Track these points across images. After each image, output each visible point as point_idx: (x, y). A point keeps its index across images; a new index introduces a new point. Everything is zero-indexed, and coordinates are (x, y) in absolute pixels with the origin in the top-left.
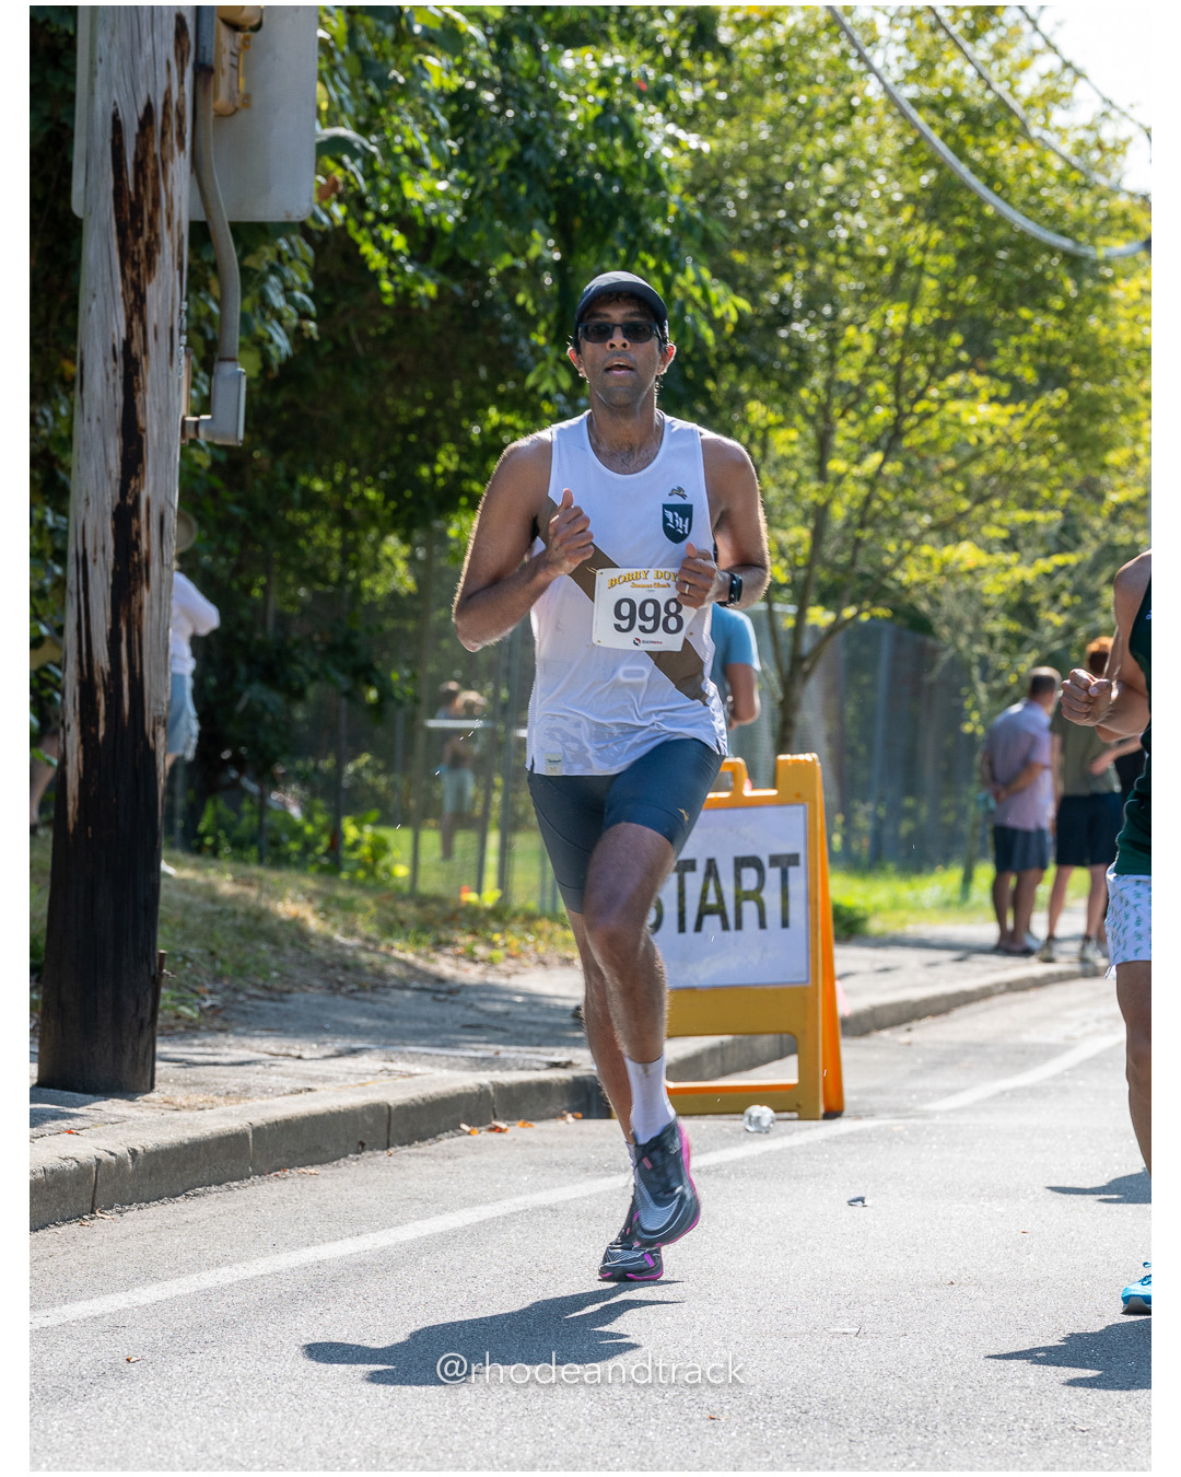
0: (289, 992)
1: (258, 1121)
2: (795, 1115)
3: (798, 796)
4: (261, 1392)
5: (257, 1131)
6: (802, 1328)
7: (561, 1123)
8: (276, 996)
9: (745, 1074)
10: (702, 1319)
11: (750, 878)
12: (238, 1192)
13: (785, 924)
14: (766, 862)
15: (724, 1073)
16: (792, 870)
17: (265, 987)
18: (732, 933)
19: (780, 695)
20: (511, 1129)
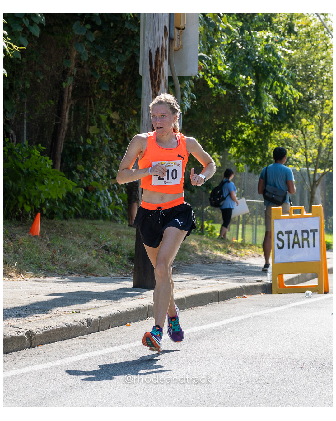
0: (192, 264)
1: (187, 295)
2: (317, 293)
3: (317, 215)
4: (191, 361)
5: (187, 298)
6: (322, 345)
7: (260, 295)
8: (189, 265)
9: (304, 283)
10: (297, 343)
11: (305, 235)
12: (182, 313)
13: (314, 246)
14: (309, 231)
15: (299, 283)
16: (316, 233)
17: (186, 263)
18: (301, 249)
19: (310, 191)
20: (248, 297)
